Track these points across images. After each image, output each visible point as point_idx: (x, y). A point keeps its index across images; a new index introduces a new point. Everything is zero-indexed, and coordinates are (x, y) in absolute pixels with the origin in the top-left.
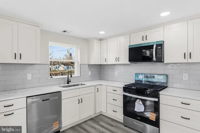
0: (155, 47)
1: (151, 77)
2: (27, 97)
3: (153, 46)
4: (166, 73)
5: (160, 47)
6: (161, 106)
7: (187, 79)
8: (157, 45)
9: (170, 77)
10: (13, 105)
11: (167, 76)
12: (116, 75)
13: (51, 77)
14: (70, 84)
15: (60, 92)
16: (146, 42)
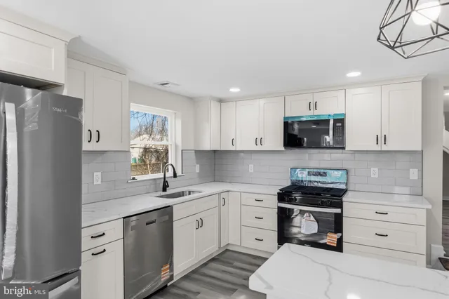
0: (331, 122)
1: (320, 174)
2: (124, 218)
3: (328, 121)
4: (346, 167)
5: (340, 124)
6: (345, 220)
7: (377, 176)
8: (336, 121)
9: (352, 173)
10: (104, 234)
11: (347, 171)
12: (250, 171)
13: (134, 179)
14: (169, 191)
15: (169, 206)
16: (316, 113)
